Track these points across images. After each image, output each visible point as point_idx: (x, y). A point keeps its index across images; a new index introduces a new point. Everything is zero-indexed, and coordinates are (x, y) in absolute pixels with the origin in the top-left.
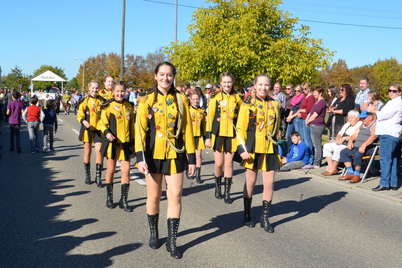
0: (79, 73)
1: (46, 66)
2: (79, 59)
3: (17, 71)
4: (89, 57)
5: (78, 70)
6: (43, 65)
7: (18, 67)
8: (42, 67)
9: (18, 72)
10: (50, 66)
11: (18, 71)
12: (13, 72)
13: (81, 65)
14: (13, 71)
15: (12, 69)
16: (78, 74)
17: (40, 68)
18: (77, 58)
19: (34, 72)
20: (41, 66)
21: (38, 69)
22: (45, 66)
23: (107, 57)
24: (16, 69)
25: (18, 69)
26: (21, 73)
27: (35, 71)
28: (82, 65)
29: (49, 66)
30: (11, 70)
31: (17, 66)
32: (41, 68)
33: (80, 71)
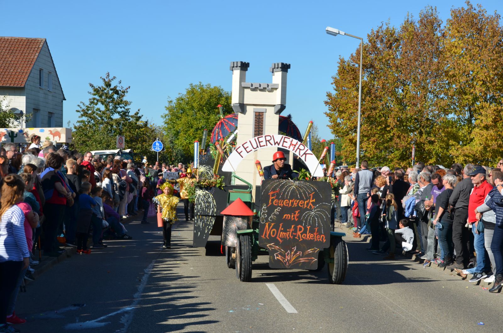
0: (334, 93)
1: (205, 88)
2: (342, 33)
3: (111, 92)
4: (375, 29)
5: (332, 81)
6: (194, 84)
7: (114, 77)
8: (192, 92)
9: (115, 96)
10: (215, 87)
11: (117, 92)
12: (97, 97)
13: (343, 61)
14: (97, 91)
15: (91, 85)
16: (329, 95)
17: (185, 93)
18: (336, 31)
19: (167, 105)
20: (189, 87)
21: (178, 96)
22: (201, 87)
23: (442, 27)
24: (108, 85)
25: (112, 87)
26: (125, 99)
27: (171, 101)
28: (347, 58)
29: (212, 87)
30: (92, 91)
31: (111, 77)
32: (188, 92)
33: (336, 82)
